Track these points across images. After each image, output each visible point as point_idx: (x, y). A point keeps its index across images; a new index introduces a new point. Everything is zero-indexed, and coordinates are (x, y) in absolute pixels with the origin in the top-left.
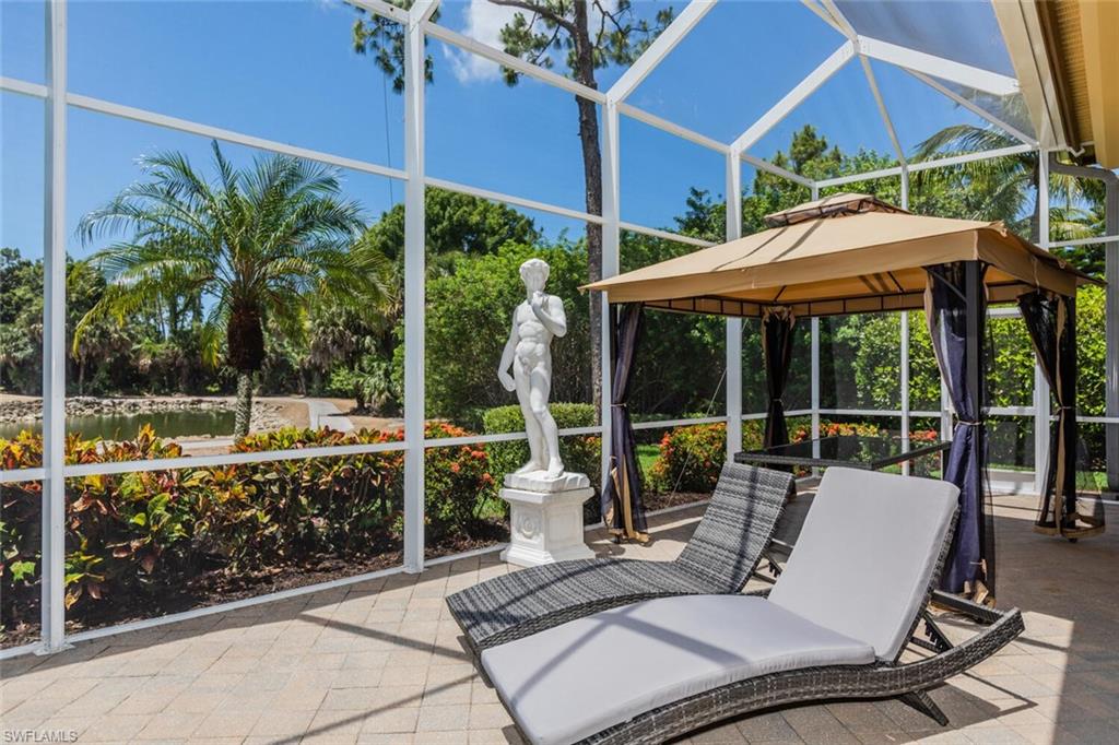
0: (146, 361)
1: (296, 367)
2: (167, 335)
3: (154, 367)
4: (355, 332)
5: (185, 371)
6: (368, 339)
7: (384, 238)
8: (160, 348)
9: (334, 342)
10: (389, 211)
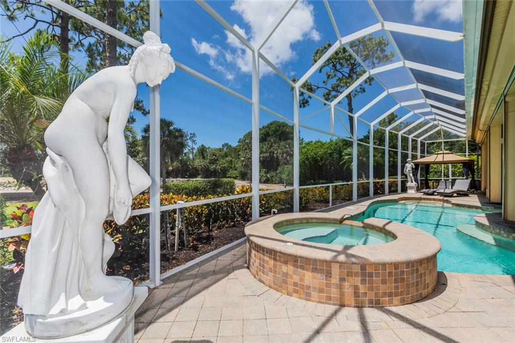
1: (213, 170)
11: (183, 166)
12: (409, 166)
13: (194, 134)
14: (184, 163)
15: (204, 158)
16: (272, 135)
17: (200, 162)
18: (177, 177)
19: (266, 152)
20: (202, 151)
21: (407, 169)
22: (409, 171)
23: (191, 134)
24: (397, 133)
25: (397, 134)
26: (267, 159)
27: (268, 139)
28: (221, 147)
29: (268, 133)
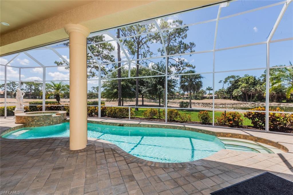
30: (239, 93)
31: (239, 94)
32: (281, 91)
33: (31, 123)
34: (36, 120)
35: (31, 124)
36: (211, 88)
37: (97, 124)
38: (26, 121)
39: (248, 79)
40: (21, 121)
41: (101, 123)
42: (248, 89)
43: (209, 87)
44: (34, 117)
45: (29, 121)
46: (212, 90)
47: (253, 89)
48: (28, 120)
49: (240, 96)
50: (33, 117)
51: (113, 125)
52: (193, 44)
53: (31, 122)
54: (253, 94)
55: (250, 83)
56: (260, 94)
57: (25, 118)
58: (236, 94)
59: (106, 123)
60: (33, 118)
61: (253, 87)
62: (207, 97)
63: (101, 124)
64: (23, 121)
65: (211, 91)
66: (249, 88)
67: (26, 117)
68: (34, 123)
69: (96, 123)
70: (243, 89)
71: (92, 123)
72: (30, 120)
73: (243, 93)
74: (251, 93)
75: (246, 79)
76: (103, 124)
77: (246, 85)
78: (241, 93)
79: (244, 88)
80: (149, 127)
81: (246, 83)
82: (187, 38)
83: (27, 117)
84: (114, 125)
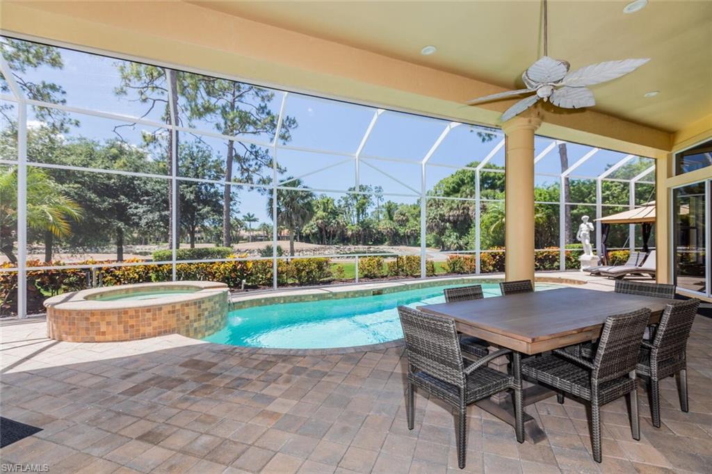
0: (350, 233)
1: (402, 234)
2: (356, 223)
3: (352, 235)
4: (442, 221)
5: (362, 236)
6: (448, 224)
7: (454, 185)
8: (354, 228)
9: (435, 225)
10: (454, 174)
11: (364, 230)
12: (585, 228)
13: (380, 188)
14: (365, 226)
15: (391, 218)
16: (468, 183)
17: (386, 224)
18: (358, 243)
19: (458, 208)
20: (390, 210)
21: (582, 233)
22: (585, 235)
23: (376, 188)
24: (628, 181)
25: (629, 183)
26: (460, 218)
27: (463, 188)
28: (416, 203)
29: (462, 181)
30: (313, 229)
31: (313, 231)
32: (368, 227)
33: (196, 325)
34: (206, 313)
35: (196, 329)
36: (252, 216)
37: (319, 300)
38: (178, 320)
39: (327, 203)
40: (155, 324)
41: (331, 295)
42: (327, 222)
43: (249, 214)
44: (203, 302)
45: (188, 318)
46: (255, 220)
47: (334, 221)
48: (184, 318)
49: (313, 234)
50: (200, 302)
51: (363, 296)
52: (294, 122)
53: (195, 321)
54: (333, 231)
55: (329, 210)
56: (343, 231)
57: (173, 312)
58: (308, 232)
59: (345, 294)
60: (200, 307)
61: (334, 218)
62: (244, 237)
63: (329, 298)
64: (165, 322)
65: (252, 223)
66: (329, 219)
67: (178, 307)
68: (203, 323)
69: (317, 299)
70: (320, 221)
71: (301, 301)
72: (192, 317)
73: (319, 228)
74: (332, 229)
75: (324, 203)
76: (336, 299)
77: (324, 214)
78: (316, 229)
79: (321, 219)
80: (419, 288)
81: (324, 211)
82: (271, 101)
83: (182, 305)
84: (365, 295)
